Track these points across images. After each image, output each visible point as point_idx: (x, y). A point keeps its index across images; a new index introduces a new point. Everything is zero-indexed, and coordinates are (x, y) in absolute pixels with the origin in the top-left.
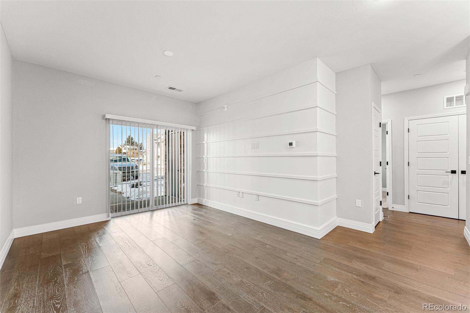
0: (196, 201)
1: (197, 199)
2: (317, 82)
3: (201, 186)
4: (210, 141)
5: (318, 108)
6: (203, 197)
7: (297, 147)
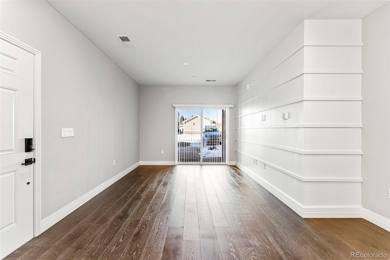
0: (233, 163)
1: (235, 162)
2: (304, 46)
3: (237, 152)
4: (241, 116)
5: (304, 75)
6: (238, 161)
7: (289, 118)
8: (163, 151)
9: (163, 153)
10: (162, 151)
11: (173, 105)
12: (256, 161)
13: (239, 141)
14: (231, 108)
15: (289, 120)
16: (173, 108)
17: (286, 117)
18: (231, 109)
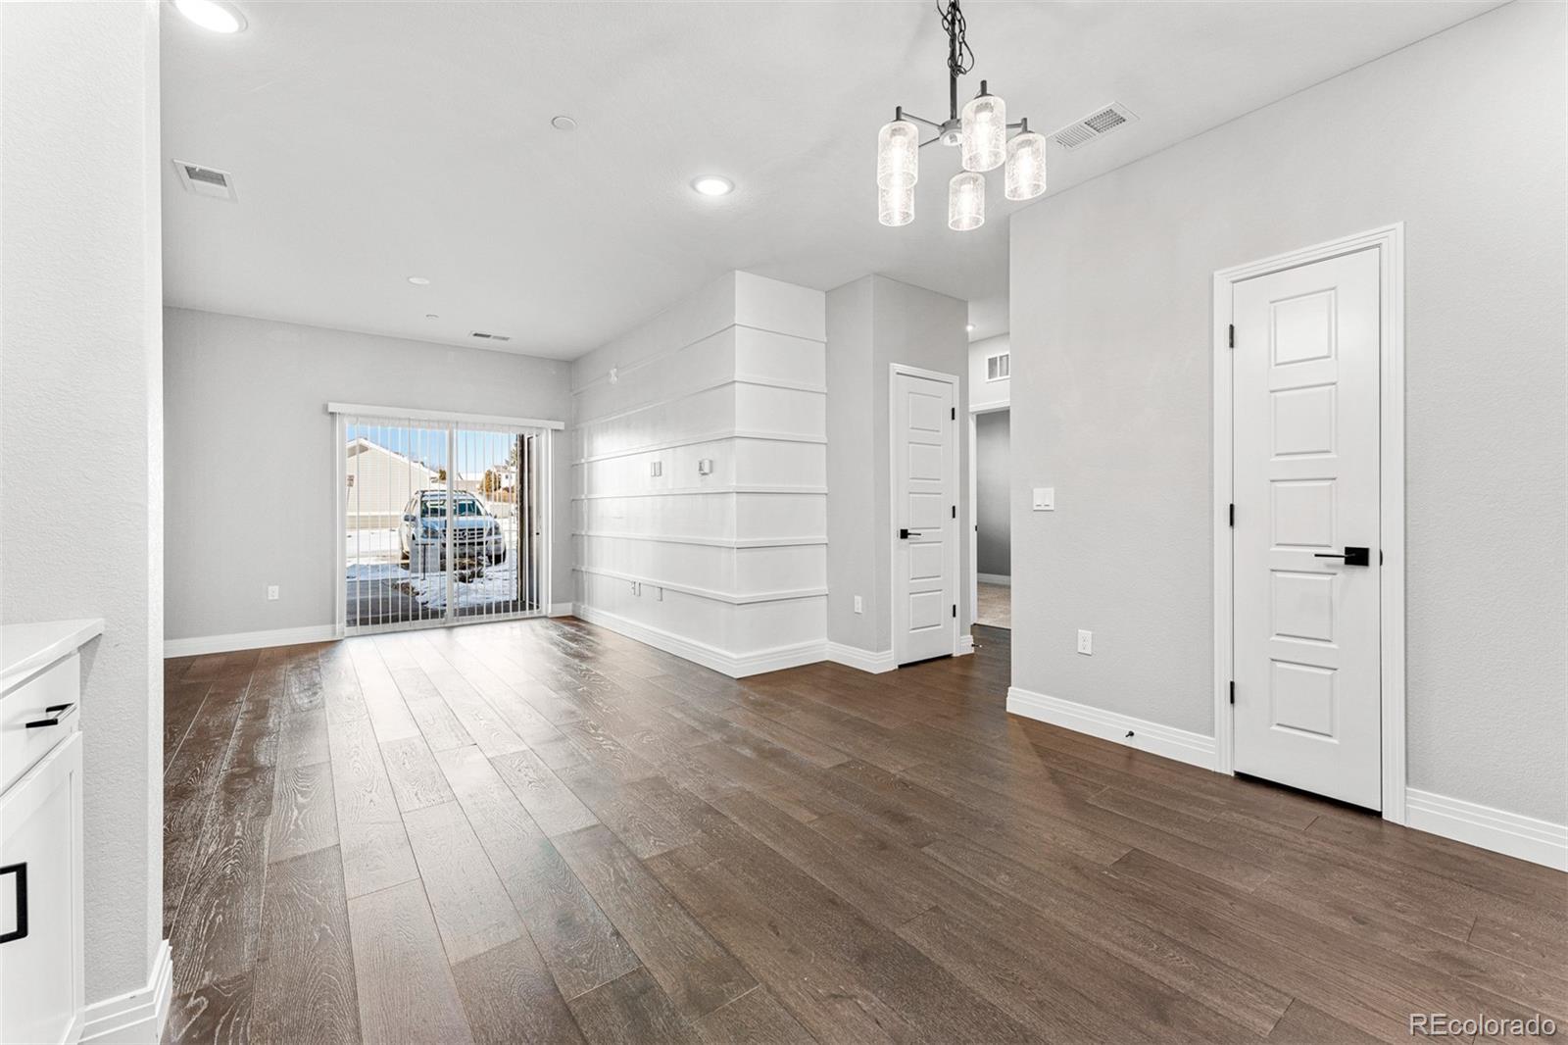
0: (566, 609)
1: (570, 604)
2: (734, 325)
3: (578, 571)
4: (593, 459)
5: (737, 384)
6: (583, 600)
7: (711, 471)
8: (277, 587)
9: (276, 598)
10: (270, 588)
11: (326, 407)
12: (637, 585)
13: (586, 538)
14: (559, 430)
15: (711, 475)
16: (329, 418)
17: (706, 470)
18: (558, 434)
